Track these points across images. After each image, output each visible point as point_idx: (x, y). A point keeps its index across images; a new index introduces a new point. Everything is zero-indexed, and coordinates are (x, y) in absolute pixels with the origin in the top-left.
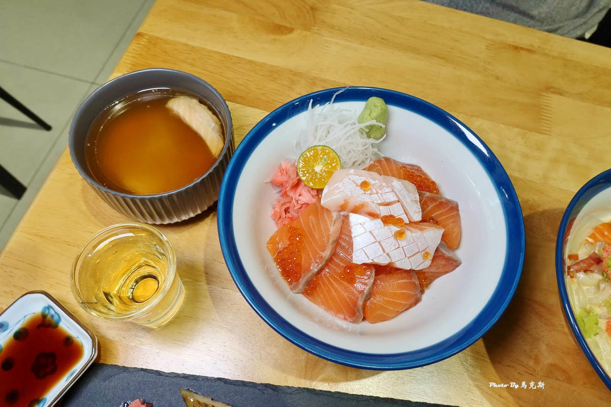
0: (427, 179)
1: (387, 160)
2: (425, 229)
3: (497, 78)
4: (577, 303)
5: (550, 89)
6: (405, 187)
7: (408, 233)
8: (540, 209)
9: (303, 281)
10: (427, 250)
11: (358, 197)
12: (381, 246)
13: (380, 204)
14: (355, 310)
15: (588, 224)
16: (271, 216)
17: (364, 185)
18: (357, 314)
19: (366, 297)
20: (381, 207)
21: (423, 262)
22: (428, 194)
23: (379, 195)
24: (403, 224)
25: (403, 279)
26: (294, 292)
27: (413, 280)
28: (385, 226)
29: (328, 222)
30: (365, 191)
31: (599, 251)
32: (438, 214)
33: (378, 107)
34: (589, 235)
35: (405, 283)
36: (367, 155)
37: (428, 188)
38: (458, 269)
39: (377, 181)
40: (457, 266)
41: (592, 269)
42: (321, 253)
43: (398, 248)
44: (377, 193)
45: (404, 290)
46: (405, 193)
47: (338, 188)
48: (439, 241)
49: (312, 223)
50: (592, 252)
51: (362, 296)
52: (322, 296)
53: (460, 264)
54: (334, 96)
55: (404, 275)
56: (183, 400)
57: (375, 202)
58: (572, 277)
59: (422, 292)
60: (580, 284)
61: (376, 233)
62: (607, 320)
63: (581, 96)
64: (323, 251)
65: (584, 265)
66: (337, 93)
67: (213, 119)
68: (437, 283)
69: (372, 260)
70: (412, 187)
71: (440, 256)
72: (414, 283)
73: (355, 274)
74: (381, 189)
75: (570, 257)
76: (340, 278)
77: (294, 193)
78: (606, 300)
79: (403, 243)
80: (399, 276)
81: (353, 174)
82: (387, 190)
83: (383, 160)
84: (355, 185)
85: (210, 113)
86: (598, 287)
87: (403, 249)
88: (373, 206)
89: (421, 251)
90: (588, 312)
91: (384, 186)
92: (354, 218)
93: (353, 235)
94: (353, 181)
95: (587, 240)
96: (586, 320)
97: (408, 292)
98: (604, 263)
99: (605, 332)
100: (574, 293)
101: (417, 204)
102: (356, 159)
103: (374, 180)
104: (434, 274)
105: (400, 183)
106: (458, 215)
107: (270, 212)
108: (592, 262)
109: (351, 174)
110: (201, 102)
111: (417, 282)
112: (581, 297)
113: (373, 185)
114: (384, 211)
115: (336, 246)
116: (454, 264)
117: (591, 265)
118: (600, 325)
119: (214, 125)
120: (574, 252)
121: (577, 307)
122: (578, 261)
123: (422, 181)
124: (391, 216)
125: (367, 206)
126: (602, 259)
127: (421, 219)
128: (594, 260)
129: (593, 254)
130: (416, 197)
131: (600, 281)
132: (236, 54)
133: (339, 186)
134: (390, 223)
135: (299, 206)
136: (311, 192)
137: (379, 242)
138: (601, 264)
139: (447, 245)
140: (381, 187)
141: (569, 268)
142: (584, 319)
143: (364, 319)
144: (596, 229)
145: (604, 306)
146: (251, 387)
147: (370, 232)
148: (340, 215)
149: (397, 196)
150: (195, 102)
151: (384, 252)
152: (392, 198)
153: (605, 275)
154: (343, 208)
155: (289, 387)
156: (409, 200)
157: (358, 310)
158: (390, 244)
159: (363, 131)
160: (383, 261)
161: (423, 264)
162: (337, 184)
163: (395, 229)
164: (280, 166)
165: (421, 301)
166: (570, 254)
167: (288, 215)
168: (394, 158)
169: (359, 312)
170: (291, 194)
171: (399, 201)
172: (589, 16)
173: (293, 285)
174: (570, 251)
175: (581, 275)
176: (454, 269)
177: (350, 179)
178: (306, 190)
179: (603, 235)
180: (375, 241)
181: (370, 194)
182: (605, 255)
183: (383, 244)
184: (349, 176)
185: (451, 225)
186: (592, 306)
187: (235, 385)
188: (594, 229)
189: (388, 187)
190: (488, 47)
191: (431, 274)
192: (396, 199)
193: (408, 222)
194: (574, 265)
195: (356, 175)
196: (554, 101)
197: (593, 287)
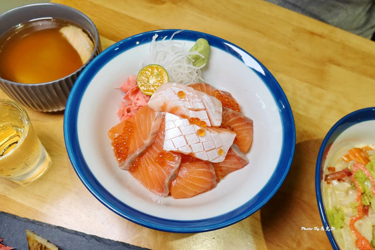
0: (233, 101)
1: (207, 85)
2: (222, 132)
3: (297, 50)
4: (330, 203)
5: (332, 61)
6: (213, 101)
7: (208, 132)
8: (315, 138)
9: (128, 160)
10: (222, 148)
11: (175, 101)
12: (186, 140)
13: (190, 109)
14: (163, 186)
15: (345, 148)
16: (117, 114)
17: (181, 94)
18: (165, 190)
19: (172, 177)
20: (191, 111)
21: (219, 157)
22: (230, 110)
23: (191, 102)
24: (205, 126)
25: (202, 168)
26: (122, 168)
27: (211, 170)
28: (190, 125)
29: (152, 119)
30: (180, 98)
31: (350, 166)
32: (236, 126)
33: (202, 44)
34: (345, 155)
35: (204, 171)
36: (192, 79)
37: (232, 107)
38: (246, 167)
39: (191, 93)
40: (245, 165)
41: (344, 179)
42: (143, 140)
43: (199, 142)
44: (189, 101)
45: (202, 176)
46: (211, 105)
47: (162, 94)
48: (232, 143)
49: (142, 119)
50: (346, 167)
51: (168, 177)
52: (141, 173)
53: (248, 163)
54: (174, 35)
55: (205, 165)
56: (27, 239)
57: (187, 107)
58: (328, 183)
59: (218, 181)
60: (334, 189)
61: (182, 128)
62: (351, 218)
63: (352, 69)
64: (145, 139)
65: (338, 176)
66: (175, 33)
67: (89, 43)
68: (230, 177)
69: (177, 149)
70: (218, 103)
71: (233, 155)
72: (211, 173)
73: (166, 159)
74: (193, 99)
75: (329, 169)
76: (155, 161)
77: (134, 98)
78: (352, 203)
79: (203, 139)
80: (200, 165)
81: (175, 87)
82: (198, 100)
83: (204, 84)
84: (174, 93)
85: (89, 39)
86: (347, 193)
87: (203, 144)
88: (184, 109)
89: (216, 148)
90: (338, 211)
91: (196, 97)
92: (169, 117)
93: (166, 129)
94: (173, 90)
95: (343, 159)
96: (335, 216)
97: (205, 178)
98: (353, 175)
99: (349, 226)
100: (329, 195)
101: (220, 114)
102: (182, 80)
103: (189, 92)
104: (228, 169)
105: (209, 98)
106: (252, 129)
107: (117, 110)
108: (345, 174)
109: (173, 86)
110: (84, 31)
111: (214, 173)
112: (334, 199)
113: (187, 96)
114: (192, 114)
115: (156, 137)
116: (243, 163)
117: (343, 176)
118: (345, 221)
119: (89, 46)
120: (332, 166)
121: (330, 206)
122: (334, 172)
123: (228, 102)
124: (198, 119)
125: (180, 109)
126: (352, 173)
127: (220, 125)
128: (346, 173)
129: (346, 169)
130: (220, 110)
131: (349, 189)
132: (124, 12)
133: (163, 93)
134: (195, 123)
135: (137, 108)
136: (146, 98)
137: (184, 136)
138: (351, 176)
139: (240, 149)
140: (193, 98)
141: (327, 176)
142: (334, 215)
143: (170, 194)
144: (350, 151)
145: (350, 207)
146: (81, 236)
147: (178, 127)
148: (161, 114)
149: (204, 106)
150: (80, 30)
151: (187, 143)
152: (200, 106)
153: (353, 184)
154: (163, 109)
155: (110, 240)
156: (213, 110)
157: (165, 187)
158: (193, 138)
159: (191, 61)
160: (186, 151)
161: (218, 158)
162: (161, 92)
163: (198, 128)
164: (129, 79)
165: (216, 187)
166: (329, 166)
167: (129, 114)
168: (213, 86)
169: (166, 189)
170: (132, 98)
171: (205, 110)
172: (364, 29)
173: (122, 163)
174: (329, 164)
175: (335, 182)
176: (243, 167)
177: (172, 89)
178: (142, 96)
179: (355, 156)
180: (181, 134)
181: (184, 101)
182: (354, 169)
183: (187, 138)
184: (172, 88)
185: (244, 134)
186: (341, 207)
187: (69, 233)
188: (349, 151)
189: (199, 98)
190: (293, 30)
191: (226, 169)
192: (203, 107)
193: (210, 126)
194: (331, 174)
195: (177, 87)
196: (333, 69)
197: (343, 192)
